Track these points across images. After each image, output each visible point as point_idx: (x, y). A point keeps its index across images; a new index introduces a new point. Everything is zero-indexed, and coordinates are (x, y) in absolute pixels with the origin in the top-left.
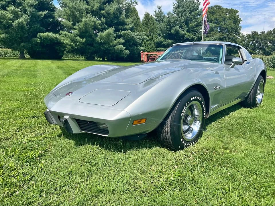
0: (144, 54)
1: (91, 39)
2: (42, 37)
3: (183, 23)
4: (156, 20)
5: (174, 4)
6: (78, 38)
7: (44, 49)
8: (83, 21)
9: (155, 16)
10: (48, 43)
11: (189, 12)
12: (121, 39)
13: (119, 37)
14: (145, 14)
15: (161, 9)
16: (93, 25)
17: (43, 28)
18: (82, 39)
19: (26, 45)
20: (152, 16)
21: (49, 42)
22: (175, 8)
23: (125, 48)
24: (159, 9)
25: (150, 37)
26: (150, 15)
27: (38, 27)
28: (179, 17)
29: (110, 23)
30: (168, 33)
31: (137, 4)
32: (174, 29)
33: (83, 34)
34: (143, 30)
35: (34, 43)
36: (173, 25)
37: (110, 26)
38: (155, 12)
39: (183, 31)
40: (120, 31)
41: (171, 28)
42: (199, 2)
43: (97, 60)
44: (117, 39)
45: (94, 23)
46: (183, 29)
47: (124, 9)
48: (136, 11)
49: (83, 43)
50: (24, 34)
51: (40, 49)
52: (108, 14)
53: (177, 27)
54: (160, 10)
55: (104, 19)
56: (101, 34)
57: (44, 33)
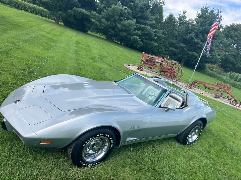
0: (145, 55)
1: (115, 24)
2: (76, 11)
3: (200, 32)
4: (178, 22)
5: (198, 13)
6: (104, 20)
7: (75, 21)
8: (113, 7)
9: (178, 19)
10: (79, 18)
11: (208, 24)
12: (139, 31)
13: (139, 29)
14: (169, 14)
15: (186, 14)
16: (120, 12)
17: (79, 4)
18: (107, 22)
19: (62, 14)
20: (175, 17)
21: (81, 16)
22: (197, 17)
23: (140, 39)
24: (184, 13)
25: (167, 36)
26: (174, 17)
27: (76, 2)
28: (198, 27)
29: (135, 15)
30: (184, 38)
31: (164, 5)
32: (189, 35)
33: (109, 18)
34: (162, 28)
35: (68, 14)
36: (190, 32)
37: (134, 17)
38: (180, 15)
39: (198, 39)
40: (141, 24)
41: (187, 34)
42: (221, 18)
43: (115, 42)
44: (136, 30)
45: (121, 11)
46: (198, 38)
47: (152, 5)
48: (163, 9)
49: (107, 26)
50: (63, 4)
51: (72, 20)
52: (136, 7)
53: (193, 35)
54: (184, 15)
55: (131, 10)
56: (124, 22)
57: (79, 9)
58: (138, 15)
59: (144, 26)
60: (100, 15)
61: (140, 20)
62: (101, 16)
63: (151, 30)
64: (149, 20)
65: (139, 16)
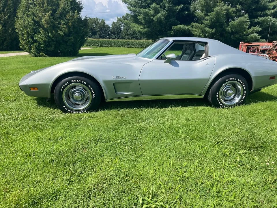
1: (222, 29)
2: (175, 29)
6: (207, 29)
8: (215, 11)
12: (257, 27)
13: (257, 24)
16: (225, 13)
18: (211, 30)
23: (260, 36)
27: (174, 20)
33: (214, 24)
40: (259, 17)
44: (252, 27)
45: (226, 11)
55: (240, 6)
56: (232, 23)
57: (177, 26)
58: (251, 9)
59: (262, 18)
60: (201, 24)
61: (255, 13)
62: (203, 25)
63: (273, 21)
64: (269, 9)
65: (254, 9)
